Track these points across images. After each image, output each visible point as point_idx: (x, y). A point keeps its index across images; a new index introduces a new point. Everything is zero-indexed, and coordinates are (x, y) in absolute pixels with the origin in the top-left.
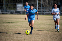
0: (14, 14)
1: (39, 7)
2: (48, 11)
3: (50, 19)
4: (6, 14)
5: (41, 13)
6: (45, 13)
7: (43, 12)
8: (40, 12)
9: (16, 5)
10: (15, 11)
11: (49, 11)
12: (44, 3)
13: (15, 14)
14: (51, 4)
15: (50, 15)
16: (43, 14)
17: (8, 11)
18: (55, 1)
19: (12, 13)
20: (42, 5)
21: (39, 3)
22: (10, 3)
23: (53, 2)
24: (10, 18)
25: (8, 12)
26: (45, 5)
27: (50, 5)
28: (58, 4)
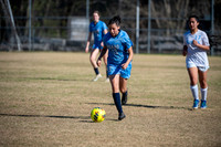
0: (61, 51)
1: (144, 29)
2: (170, 41)
3: (176, 68)
4: (37, 50)
5: (149, 46)
6: (161, 46)
7: (156, 43)
8: (146, 43)
9: (66, 20)
10: (64, 41)
11: (173, 42)
12: (159, 16)
13: (65, 51)
14: (179, 18)
15: (177, 54)
16: (155, 51)
17: (41, 41)
18: (194, 9)
19: (55, 48)
20: (153, 21)
21: (141, 16)
22: (49, 15)
23: (186, 11)
24: (48, 65)
25: (44, 43)
26: (160, 21)
27: (176, 21)
28: (203, 17)
